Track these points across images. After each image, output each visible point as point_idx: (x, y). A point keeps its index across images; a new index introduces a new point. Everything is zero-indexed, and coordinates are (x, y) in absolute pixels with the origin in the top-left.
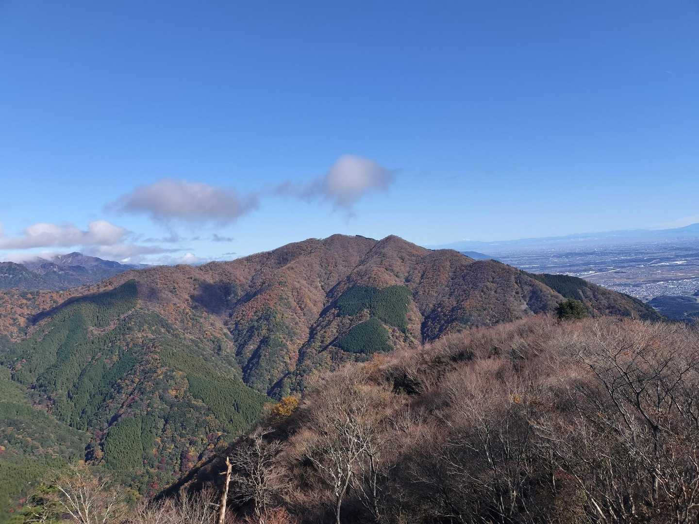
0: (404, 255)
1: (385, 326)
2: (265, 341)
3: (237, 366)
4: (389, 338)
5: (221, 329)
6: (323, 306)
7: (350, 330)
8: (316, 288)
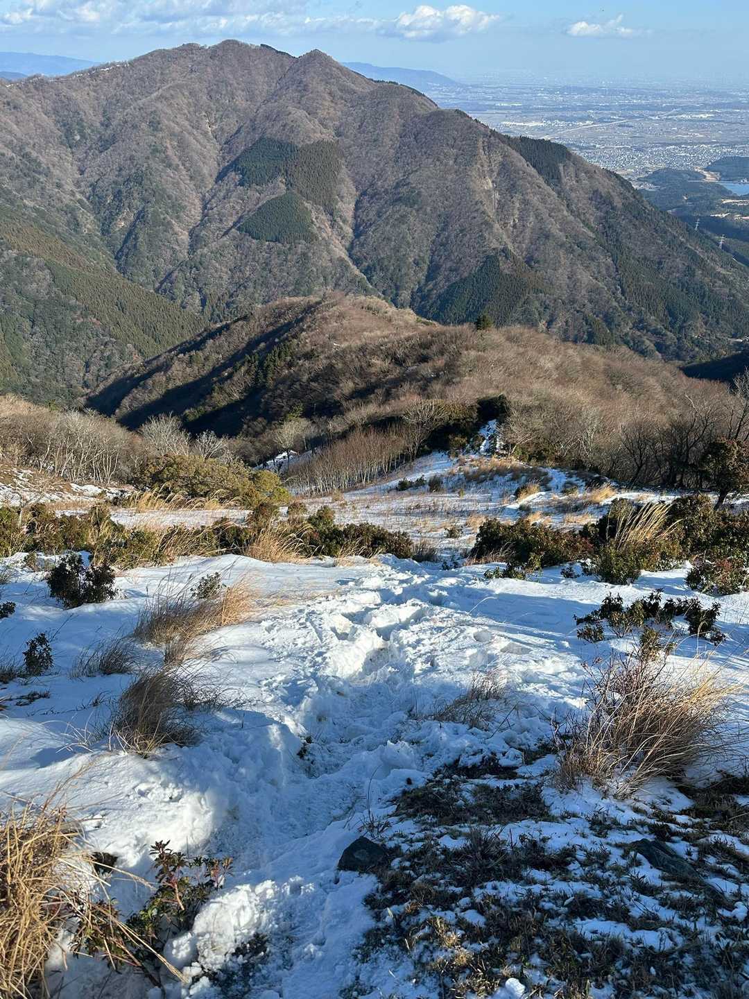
0: (334, 88)
1: (306, 204)
2: (141, 216)
3: (105, 249)
4: (312, 222)
5: (73, 194)
6: (216, 165)
7: (260, 208)
8: (205, 134)
